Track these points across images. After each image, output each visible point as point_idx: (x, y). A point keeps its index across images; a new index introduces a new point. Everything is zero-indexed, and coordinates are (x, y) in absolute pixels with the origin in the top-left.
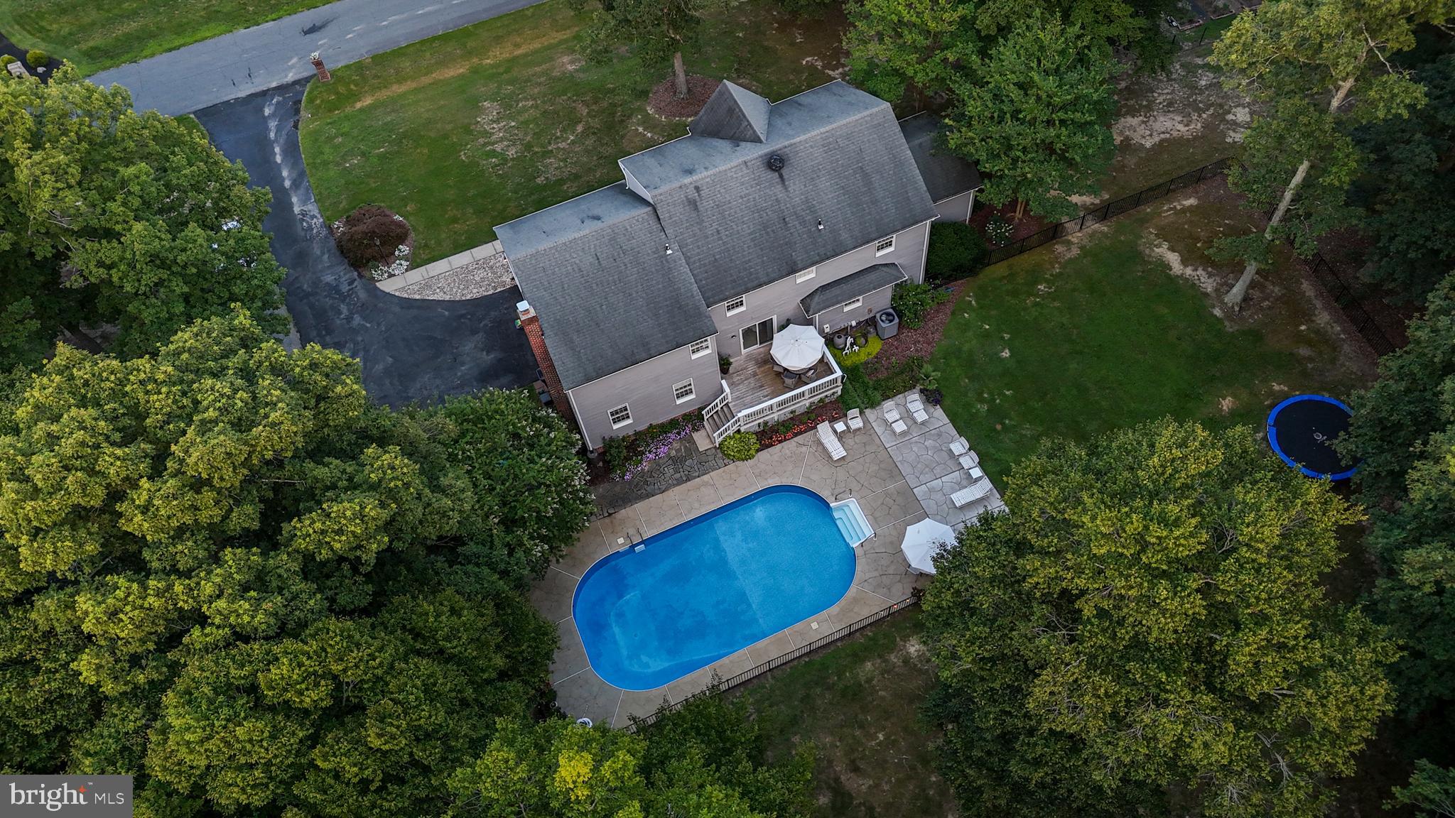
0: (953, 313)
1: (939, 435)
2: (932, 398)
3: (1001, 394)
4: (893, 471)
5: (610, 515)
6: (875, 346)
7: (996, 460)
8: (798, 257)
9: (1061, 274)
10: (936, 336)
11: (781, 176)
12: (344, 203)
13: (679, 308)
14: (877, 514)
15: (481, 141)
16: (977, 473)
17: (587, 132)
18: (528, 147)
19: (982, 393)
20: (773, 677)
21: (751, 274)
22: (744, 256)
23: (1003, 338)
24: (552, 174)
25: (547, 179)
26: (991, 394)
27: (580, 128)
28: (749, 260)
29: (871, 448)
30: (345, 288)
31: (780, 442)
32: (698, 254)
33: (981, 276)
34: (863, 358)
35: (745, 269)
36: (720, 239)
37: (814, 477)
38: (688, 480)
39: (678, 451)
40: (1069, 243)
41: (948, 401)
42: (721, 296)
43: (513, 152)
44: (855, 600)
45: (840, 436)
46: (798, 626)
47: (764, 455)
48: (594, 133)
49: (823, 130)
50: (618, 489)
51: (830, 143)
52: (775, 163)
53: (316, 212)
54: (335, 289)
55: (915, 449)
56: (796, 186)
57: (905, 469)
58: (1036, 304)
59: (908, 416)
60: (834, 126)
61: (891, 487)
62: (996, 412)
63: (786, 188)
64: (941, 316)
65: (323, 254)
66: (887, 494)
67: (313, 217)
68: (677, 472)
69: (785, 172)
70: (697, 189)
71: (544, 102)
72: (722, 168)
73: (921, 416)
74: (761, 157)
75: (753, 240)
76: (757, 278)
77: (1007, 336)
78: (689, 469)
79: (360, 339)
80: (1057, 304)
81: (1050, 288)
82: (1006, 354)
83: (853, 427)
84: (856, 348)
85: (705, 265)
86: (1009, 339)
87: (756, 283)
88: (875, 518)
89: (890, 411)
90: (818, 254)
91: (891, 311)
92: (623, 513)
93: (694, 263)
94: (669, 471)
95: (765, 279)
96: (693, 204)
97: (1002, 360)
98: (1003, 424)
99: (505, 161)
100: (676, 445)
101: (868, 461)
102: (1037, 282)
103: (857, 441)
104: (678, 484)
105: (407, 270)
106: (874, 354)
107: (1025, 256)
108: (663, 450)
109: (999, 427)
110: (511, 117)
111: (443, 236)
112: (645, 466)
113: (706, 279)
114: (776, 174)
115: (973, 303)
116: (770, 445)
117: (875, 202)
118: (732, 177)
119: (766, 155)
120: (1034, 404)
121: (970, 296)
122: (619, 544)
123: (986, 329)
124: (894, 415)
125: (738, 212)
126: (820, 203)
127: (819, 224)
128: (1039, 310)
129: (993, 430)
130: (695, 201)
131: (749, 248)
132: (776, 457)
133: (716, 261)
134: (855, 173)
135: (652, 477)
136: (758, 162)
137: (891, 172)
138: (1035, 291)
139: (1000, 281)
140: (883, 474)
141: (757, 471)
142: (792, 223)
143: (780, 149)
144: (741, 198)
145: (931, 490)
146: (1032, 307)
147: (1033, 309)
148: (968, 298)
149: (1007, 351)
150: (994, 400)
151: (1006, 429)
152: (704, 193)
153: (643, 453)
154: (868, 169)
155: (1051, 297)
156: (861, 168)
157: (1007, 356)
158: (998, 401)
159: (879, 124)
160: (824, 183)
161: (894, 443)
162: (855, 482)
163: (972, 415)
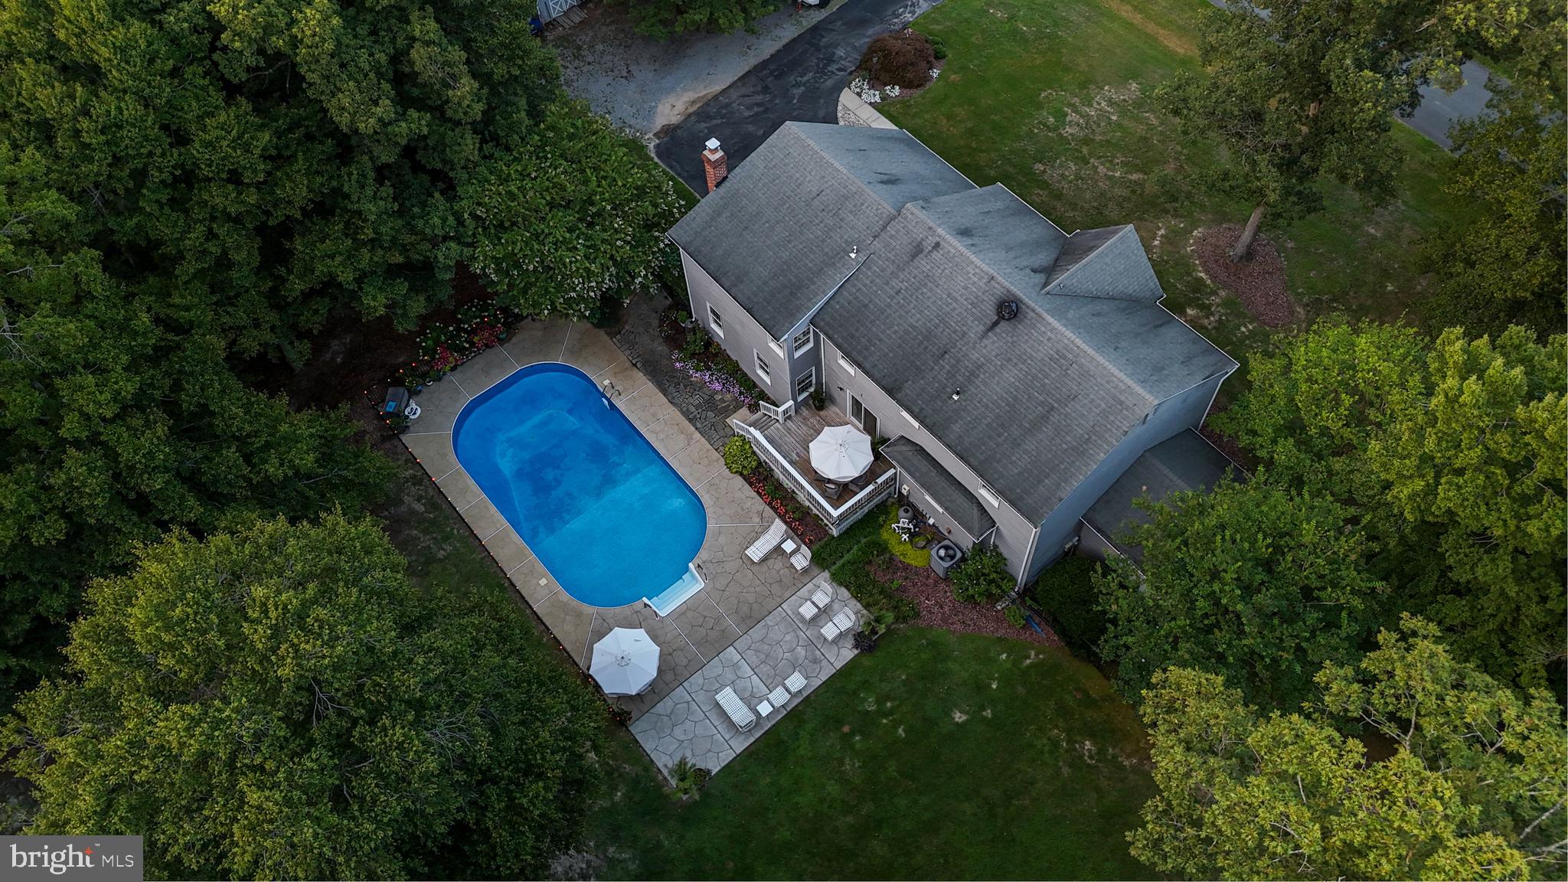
0: (1000, 639)
1: (815, 661)
2: (865, 640)
3: (896, 724)
4: (751, 619)
5: (635, 365)
6: (914, 558)
7: (797, 734)
8: (909, 390)
9: (1122, 767)
10: (958, 627)
11: (995, 324)
12: (939, 27)
13: (791, 293)
14: (690, 614)
15: (1076, 100)
16: (764, 709)
17: (1134, 187)
18: (1086, 141)
19: (892, 700)
20: (483, 559)
21: (867, 349)
22: (883, 332)
23: (983, 708)
24: (1052, 174)
25: (1044, 171)
26: (891, 712)
27: (1135, 177)
28: (880, 340)
29: (776, 589)
30: (833, 67)
31: (759, 493)
32: (865, 285)
33: (1076, 663)
34: (897, 550)
35: (870, 341)
36: (892, 298)
37: (722, 540)
38: (690, 420)
39: (722, 400)
41: (867, 661)
42: (831, 332)
43: (1070, 131)
44: (579, 615)
45: (778, 549)
46: (540, 567)
47: (739, 481)
48: (1133, 192)
49: (1079, 342)
50: (665, 362)
51: (1065, 358)
52: (1009, 310)
53: (918, 12)
54: (830, 60)
55: (788, 637)
56: (993, 345)
57: (757, 632)
58: (1055, 744)
59: (824, 613)
60: (1090, 351)
61: (730, 622)
62: (866, 723)
63: (984, 335)
64: (991, 626)
65: (869, 37)
66: (718, 619)
67: (913, 13)
68: (697, 407)
69: (1003, 323)
70: (937, 245)
71: (1161, 133)
72: (973, 258)
73: (829, 631)
74: (1008, 291)
75: (906, 332)
76: (865, 358)
77: (988, 713)
78: (703, 417)
79: (777, 101)
80: (1066, 771)
81: (1091, 757)
82: (959, 717)
83: (793, 560)
84: (905, 537)
85: (856, 298)
86: (985, 718)
87: (860, 359)
88: (684, 613)
89: (823, 591)
90: (921, 410)
91: (959, 555)
92: (639, 376)
93: (854, 286)
94: (696, 400)
95: (867, 366)
96: (917, 250)
97: (948, 714)
98: (853, 733)
99: (1056, 129)
100: (728, 396)
101: (758, 589)
102: (1092, 736)
103: (781, 573)
104: (683, 413)
105: (871, 104)
106: (907, 561)
108: (717, 386)
109: (846, 729)
110: (1123, 112)
111: (927, 116)
112: (695, 376)
113: (842, 307)
114: (996, 318)
115: (1028, 661)
116: (751, 484)
117: (1016, 444)
118: (968, 273)
119: (1013, 295)
120: (892, 767)
121: (1037, 655)
122: (603, 382)
123: (989, 685)
124: (822, 599)
125: (931, 300)
126: (984, 382)
127: (958, 393)
128: (1047, 748)
129: (840, 722)
130: (921, 251)
131: (895, 332)
132: (738, 495)
133: (866, 306)
134: (1042, 404)
135: (685, 387)
136: (999, 292)
137: (1065, 446)
138: (1078, 738)
139: (1078, 689)
140: (745, 609)
141: (717, 481)
142: (946, 364)
143: (1028, 307)
144: (949, 295)
145: (735, 666)
146: (1049, 739)
147: (1045, 741)
148: (1033, 653)
149: (964, 718)
150: (885, 716)
151: (846, 738)
152: (935, 254)
153: (709, 369)
154: (1055, 418)
155: (1076, 762)
156: (1052, 408)
157: (957, 719)
158: (885, 721)
159: (1121, 403)
160: (1011, 376)
161: (790, 613)
162: (726, 582)
163: (855, 693)
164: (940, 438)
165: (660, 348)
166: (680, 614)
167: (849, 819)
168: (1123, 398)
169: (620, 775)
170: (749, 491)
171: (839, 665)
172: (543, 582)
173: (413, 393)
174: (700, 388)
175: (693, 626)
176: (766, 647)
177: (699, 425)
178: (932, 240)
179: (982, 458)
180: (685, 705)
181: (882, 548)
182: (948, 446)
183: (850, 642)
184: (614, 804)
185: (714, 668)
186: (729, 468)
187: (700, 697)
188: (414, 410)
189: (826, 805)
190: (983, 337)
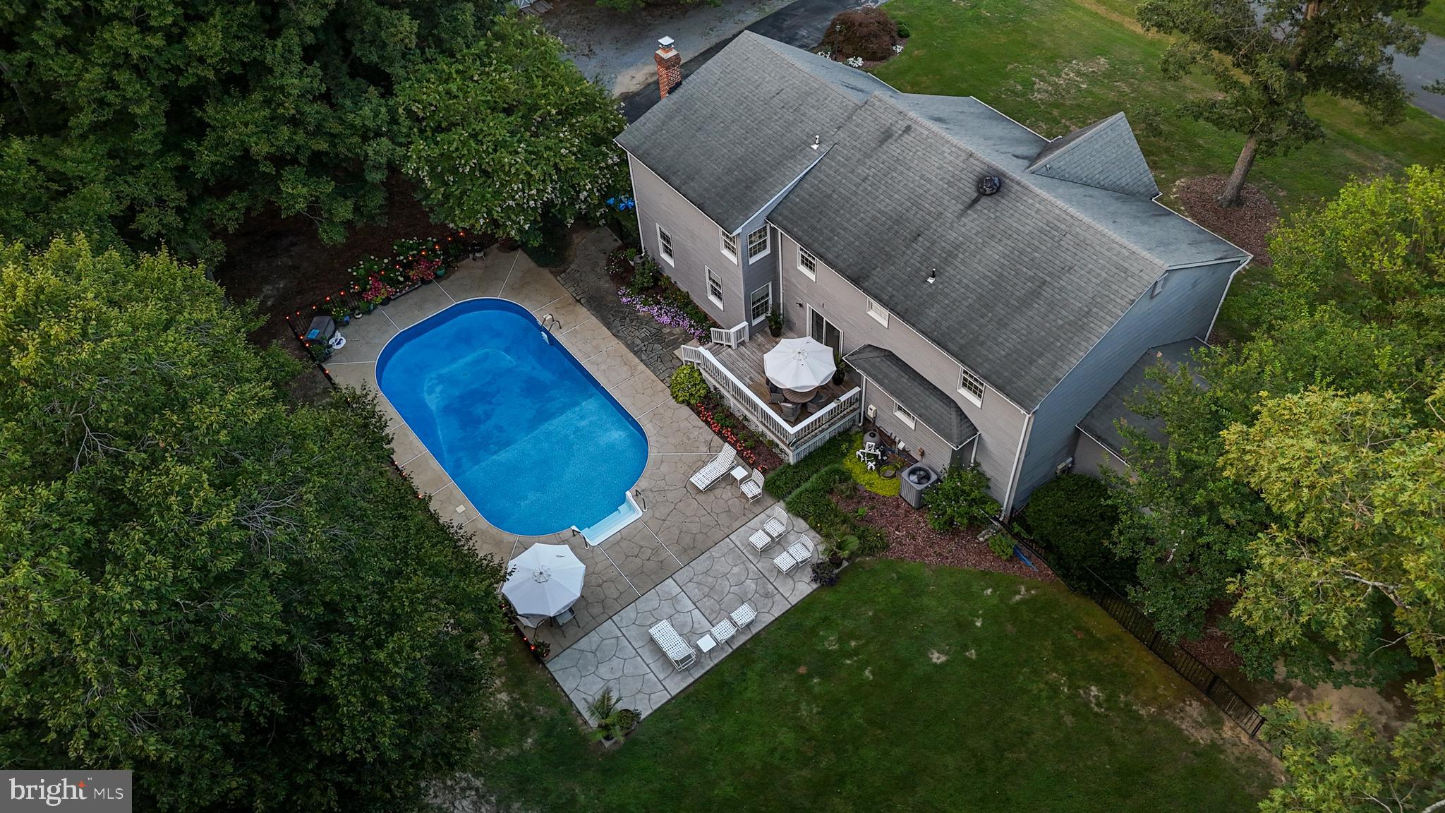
0: (984, 573)
1: (767, 595)
2: (825, 573)
3: (862, 666)
4: (693, 550)
5: (579, 301)
6: (883, 487)
7: (744, 674)
8: (878, 276)
9: (1139, 718)
10: (933, 559)
11: (975, 201)
13: (747, 187)
14: (624, 544)
15: (1044, 72)
16: (706, 644)
19: (857, 638)
21: (830, 240)
22: (848, 220)
23: (965, 648)
26: (856, 652)
28: (845, 229)
29: (723, 519)
31: (707, 422)
32: (828, 176)
33: (1075, 599)
34: (862, 479)
35: (833, 231)
36: (858, 185)
37: (664, 468)
38: (635, 353)
39: (671, 334)
40: (1217, 724)
41: (829, 596)
42: (790, 226)
43: (1039, 96)
44: (498, 539)
45: (727, 478)
46: (459, 493)
47: (685, 411)
49: (1072, 210)
50: (611, 298)
51: (1057, 229)
52: (990, 185)
55: (736, 570)
56: (972, 222)
57: (700, 564)
58: (1055, 689)
59: (778, 543)
60: (1087, 219)
61: (670, 553)
62: (826, 665)
63: (963, 213)
64: (973, 559)
65: (830, 20)
66: (656, 550)
68: (643, 340)
69: (984, 200)
70: (908, 128)
72: (949, 137)
73: (784, 561)
74: (989, 167)
75: (874, 219)
76: (828, 248)
77: (972, 654)
78: (649, 349)
80: (1069, 720)
81: (1099, 705)
82: (937, 658)
83: (744, 487)
84: (871, 464)
85: (817, 189)
86: (968, 659)
87: (822, 250)
88: (618, 543)
89: (777, 519)
90: (892, 296)
91: (934, 477)
92: (583, 311)
93: (815, 178)
94: (644, 333)
95: (830, 256)
96: (887, 135)
97: (923, 653)
98: (810, 675)
100: (677, 329)
101: (703, 519)
102: (1099, 681)
103: (730, 502)
104: (627, 346)
106: (874, 490)
107: (1150, 657)
108: (666, 320)
109: (802, 670)
110: (1093, 81)
112: (643, 310)
113: (803, 199)
114: (976, 195)
115: (1018, 597)
116: (698, 414)
117: (1002, 324)
118: (944, 152)
119: (996, 170)
120: (858, 715)
121: (1028, 590)
122: (542, 316)
123: (973, 623)
124: (776, 528)
125: (902, 184)
126: (963, 262)
127: (933, 276)
128: (1044, 694)
129: (795, 663)
130: (890, 136)
131: (862, 220)
132: (684, 424)
133: (829, 197)
134: (1031, 279)
135: (632, 321)
136: (979, 167)
137: (1060, 322)
138: (1082, 683)
139: (1078, 628)
140: (687, 540)
141: (661, 411)
142: (919, 247)
143: (1012, 180)
144: (922, 177)
145: (674, 599)
146: (1046, 683)
147: (1042, 686)
148: (1023, 589)
149: (943, 658)
150: (849, 656)
151: (802, 680)
152: (907, 138)
153: (658, 303)
154: (1047, 292)
155: (1081, 710)
156: (1044, 282)
157: (935, 660)
158: (848, 662)
159: (1125, 271)
160: (994, 252)
161: (739, 545)
162: (667, 511)
163: (813, 631)
164: (913, 325)
165: (606, 285)
166: (613, 544)
167: (805, 773)
168: (1126, 265)
169: (533, 719)
170: (696, 421)
171: (794, 600)
172: (461, 509)
173: (339, 324)
174: (647, 322)
175: (627, 557)
176: (710, 579)
177: (644, 357)
178: (902, 124)
179: (963, 342)
180: (613, 640)
181: (845, 477)
182: (923, 333)
183: (808, 574)
184: (523, 752)
185: (649, 601)
186: (675, 398)
187: (632, 632)
188: (339, 341)
189: (777, 755)
190: (961, 215)
